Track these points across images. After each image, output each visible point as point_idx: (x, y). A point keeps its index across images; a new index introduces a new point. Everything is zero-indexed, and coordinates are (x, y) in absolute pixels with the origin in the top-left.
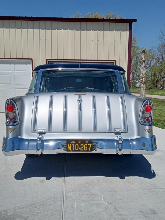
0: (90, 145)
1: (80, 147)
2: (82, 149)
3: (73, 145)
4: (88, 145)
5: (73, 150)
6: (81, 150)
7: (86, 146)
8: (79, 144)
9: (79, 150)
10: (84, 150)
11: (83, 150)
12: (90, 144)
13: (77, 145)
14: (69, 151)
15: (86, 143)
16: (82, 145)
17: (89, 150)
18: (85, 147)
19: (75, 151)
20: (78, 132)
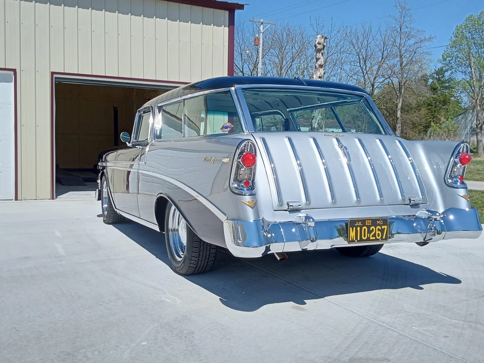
0: (384, 228)
1: (370, 232)
2: (372, 236)
3: (359, 228)
4: (381, 228)
5: (359, 239)
6: (371, 238)
7: (379, 230)
8: (369, 227)
9: (368, 240)
10: (376, 237)
11: (374, 238)
12: (386, 227)
13: (365, 229)
14: (353, 241)
15: (379, 225)
16: (373, 229)
17: (384, 238)
18: (377, 232)
19: (361, 240)
20: (356, 205)
